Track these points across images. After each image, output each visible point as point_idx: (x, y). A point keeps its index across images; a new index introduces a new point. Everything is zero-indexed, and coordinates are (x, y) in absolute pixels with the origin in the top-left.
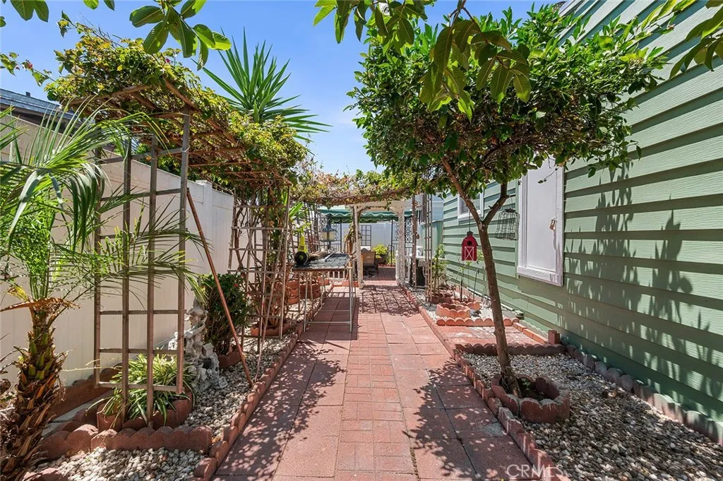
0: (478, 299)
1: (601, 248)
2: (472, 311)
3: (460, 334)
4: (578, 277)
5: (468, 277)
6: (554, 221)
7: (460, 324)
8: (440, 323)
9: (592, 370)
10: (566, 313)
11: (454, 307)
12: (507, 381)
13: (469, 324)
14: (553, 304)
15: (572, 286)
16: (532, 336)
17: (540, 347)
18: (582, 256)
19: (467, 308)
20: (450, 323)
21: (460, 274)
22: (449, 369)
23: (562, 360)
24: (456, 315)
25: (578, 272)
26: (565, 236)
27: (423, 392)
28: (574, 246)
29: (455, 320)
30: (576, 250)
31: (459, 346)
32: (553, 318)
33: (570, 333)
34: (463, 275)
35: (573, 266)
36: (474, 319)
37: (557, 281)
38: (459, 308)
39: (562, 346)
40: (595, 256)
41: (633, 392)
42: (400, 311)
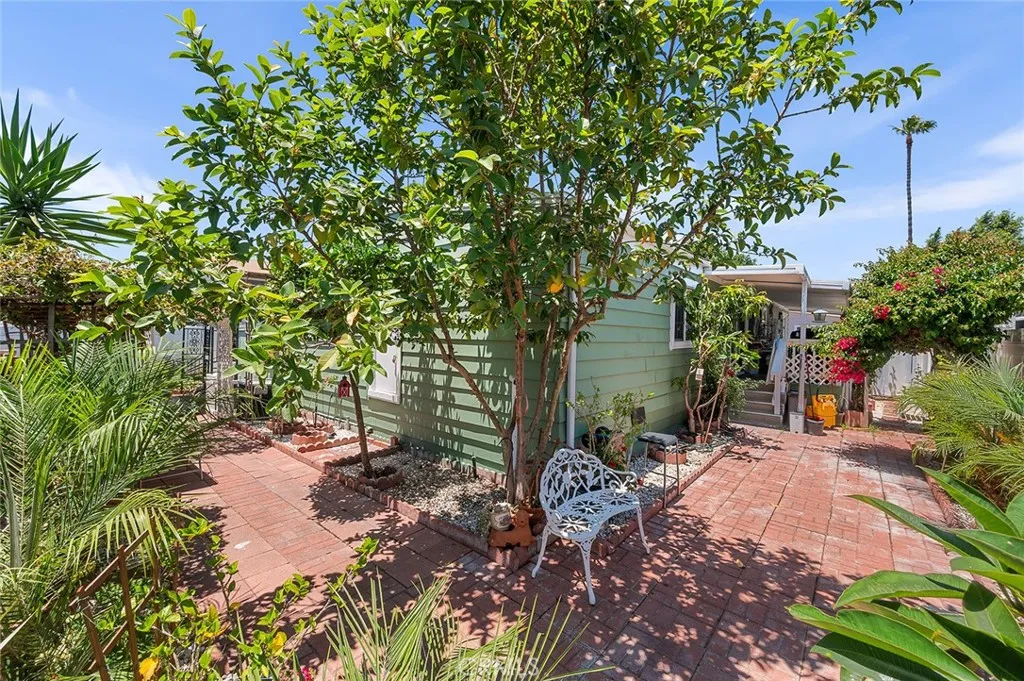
0: (331, 423)
1: (421, 378)
2: (328, 435)
3: (323, 456)
4: (409, 397)
5: (323, 402)
6: (395, 357)
7: (320, 447)
8: (302, 450)
9: (416, 456)
10: (401, 422)
11: (309, 434)
12: (369, 473)
13: (329, 446)
14: (394, 417)
15: (406, 403)
16: (380, 445)
17: (385, 450)
18: (411, 382)
19: (324, 433)
20: (311, 449)
21: (313, 400)
22: (322, 481)
23: (401, 456)
24: (314, 440)
25: (409, 393)
26: (402, 368)
27: (310, 499)
28: (407, 375)
29: (316, 445)
30: (408, 378)
31: (327, 464)
32: (394, 428)
33: (405, 436)
34: (317, 401)
35: (407, 389)
36: (332, 441)
37: (397, 401)
38: (315, 434)
39: (400, 446)
40: (418, 383)
41: (434, 462)
42: (245, 449)
